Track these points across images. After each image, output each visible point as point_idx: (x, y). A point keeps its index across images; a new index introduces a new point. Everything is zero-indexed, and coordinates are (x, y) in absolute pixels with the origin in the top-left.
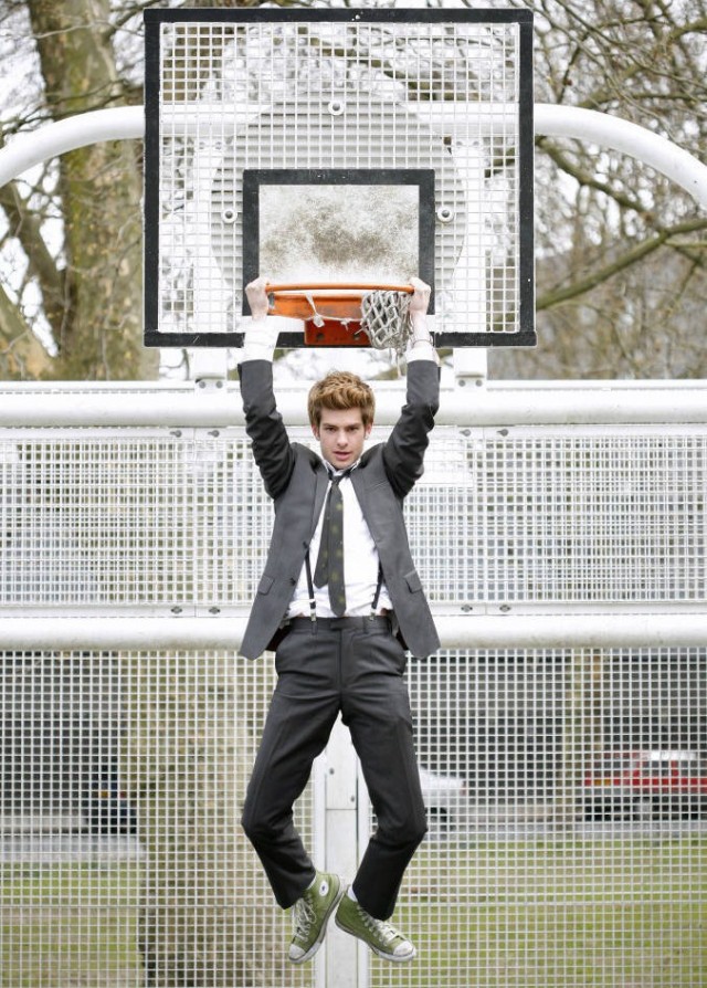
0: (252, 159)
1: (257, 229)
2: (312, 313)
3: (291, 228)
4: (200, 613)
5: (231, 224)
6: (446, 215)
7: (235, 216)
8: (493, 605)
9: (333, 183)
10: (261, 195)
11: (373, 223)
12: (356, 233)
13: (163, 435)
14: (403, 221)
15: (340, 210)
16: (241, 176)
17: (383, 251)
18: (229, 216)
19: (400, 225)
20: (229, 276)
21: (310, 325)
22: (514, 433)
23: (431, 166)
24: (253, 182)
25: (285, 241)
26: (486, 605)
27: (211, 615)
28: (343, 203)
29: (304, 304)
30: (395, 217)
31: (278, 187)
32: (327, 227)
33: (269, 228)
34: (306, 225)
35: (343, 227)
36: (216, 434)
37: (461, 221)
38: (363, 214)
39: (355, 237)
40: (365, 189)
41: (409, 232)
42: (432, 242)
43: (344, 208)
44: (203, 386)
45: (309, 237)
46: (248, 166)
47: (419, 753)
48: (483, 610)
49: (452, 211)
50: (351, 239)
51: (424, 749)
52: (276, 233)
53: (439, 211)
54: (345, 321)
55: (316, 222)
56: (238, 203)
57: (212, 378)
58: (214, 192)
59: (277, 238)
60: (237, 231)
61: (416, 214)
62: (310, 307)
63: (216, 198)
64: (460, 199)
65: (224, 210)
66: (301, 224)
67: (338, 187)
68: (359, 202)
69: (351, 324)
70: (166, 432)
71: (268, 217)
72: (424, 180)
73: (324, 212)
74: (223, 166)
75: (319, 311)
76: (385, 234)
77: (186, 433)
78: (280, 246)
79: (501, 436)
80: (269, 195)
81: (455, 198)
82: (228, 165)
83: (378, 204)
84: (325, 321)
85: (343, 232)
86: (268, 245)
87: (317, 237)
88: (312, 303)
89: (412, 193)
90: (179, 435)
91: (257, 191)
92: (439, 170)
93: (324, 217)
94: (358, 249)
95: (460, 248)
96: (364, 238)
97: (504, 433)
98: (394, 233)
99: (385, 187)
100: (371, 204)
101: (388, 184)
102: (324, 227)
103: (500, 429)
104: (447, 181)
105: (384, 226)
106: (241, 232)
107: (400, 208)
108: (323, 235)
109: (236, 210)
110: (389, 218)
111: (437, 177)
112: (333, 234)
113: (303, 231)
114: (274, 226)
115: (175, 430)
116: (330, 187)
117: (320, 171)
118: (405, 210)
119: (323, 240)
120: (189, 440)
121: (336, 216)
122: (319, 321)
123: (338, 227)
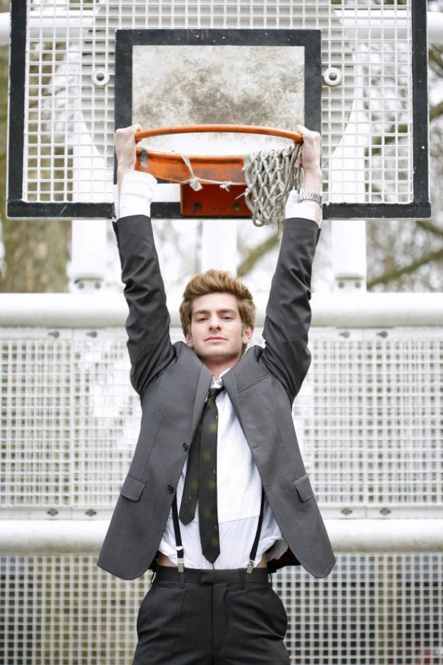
0: (126, 20)
1: (130, 93)
2: (188, 175)
3: (167, 91)
4: (75, 515)
5: (103, 88)
6: (333, 78)
7: (107, 79)
8: (374, 509)
9: (212, 44)
10: (134, 57)
11: (255, 87)
12: (236, 95)
13: (41, 335)
14: (287, 84)
15: (219, 72)
16: (113, 38)
17: (265, 115)
18: (100, 78)
19: (285, 89)
20: (100, 143)
21: (186, 189)
22: (393, 335)
23: (317, 27)
24: (126, 42)
25: (160, 105)
26: (366, 509)
27: (88, 517)
28: (223, 65)
29: (179, 166)
30: (278, 80)
31: (153, 48)
32: (205, 90)
33: (143, 91)
34: (183, 88)
35: (223, 90)
36: (94, 335)
37: (349, 86)
38: (245, 77)
39: (236, 101)
40: (246, 50)
41: (294, 95)
42: (319, 107)
43: (224, 70)
44: (81, 287)
45: (186, 100)
46: (121, 27)
47: (293, 657)
48: (362, 513)
49: (341, 74)
50: (232, 103)
51: (298, 653)
52: (150, 96)
53: (326, 74)
54: (225, 185)
55: (193, 85)
56: (110, 66)
57: (91, 279)
58: (84, 54)
59: (152, 101)
60: (109, 95)
61: (301, 76)
62: (186, 169)
63: (87, 61)
64: (348, 62)
65: (94, 72)
66: (178, 87)
67: (218, 48)
68: (239, 64)
69: (231, 187)
70: (44, 333)
71: (142, 79)
72: (310, 41)
73: (203, 74)
74: (95, 27)
75: (196, 173)
76: (267, 98)
77: (65, 334)
78: (155, 110)
79: (380, 338)
80: (143, 56)
81: (343, 61)
82: (100, 26)
83: (260, 66)
84: (203, 185)
85: (223, 95)
86: (142, 109)
87: (195, 100)
88: (188, 164)
89: (297, 54)
90: (56, 335)
91: (131, 52)
92: (326, 32)
93: (202, 80)
94: (239, 115)
95: (348, 114)
96: (246, 102)
97: (384, 335)
98: (277, 98)
99: (268, 48)
100: (253, 65)
101: (272, 45)
102: (201, 91)
103: (380, 331)
104: (334, 44)
105: (266, 90)
106: (113, 96)
107: (283, 70)
108: (201, 99)
109: (108, 73)
110: (272, 81)
111: (323, 39)
112: (212, 98)
113: (179, 94)
114: (148, 89)
115: (53, 331)
116: (210, 48)
117: (199, 31)
118: (288, 72)
119: (200, 103)
120: (67, 340)
121: (216, 78)
122: (196, 183)
123: (217, 90)
